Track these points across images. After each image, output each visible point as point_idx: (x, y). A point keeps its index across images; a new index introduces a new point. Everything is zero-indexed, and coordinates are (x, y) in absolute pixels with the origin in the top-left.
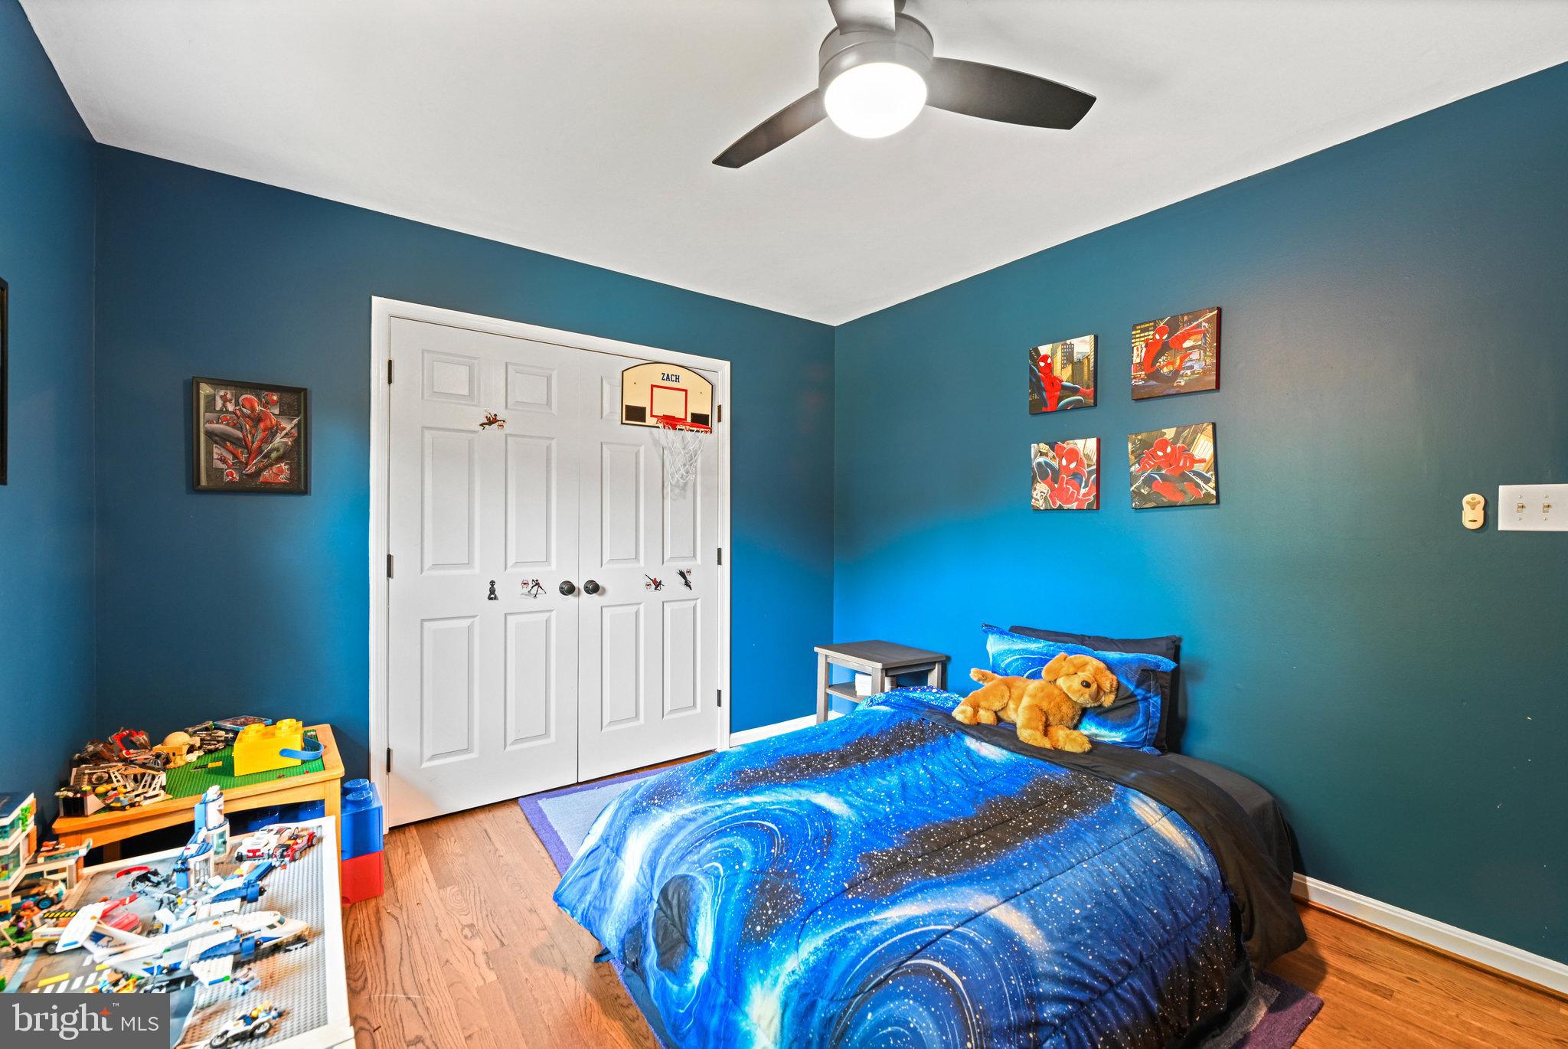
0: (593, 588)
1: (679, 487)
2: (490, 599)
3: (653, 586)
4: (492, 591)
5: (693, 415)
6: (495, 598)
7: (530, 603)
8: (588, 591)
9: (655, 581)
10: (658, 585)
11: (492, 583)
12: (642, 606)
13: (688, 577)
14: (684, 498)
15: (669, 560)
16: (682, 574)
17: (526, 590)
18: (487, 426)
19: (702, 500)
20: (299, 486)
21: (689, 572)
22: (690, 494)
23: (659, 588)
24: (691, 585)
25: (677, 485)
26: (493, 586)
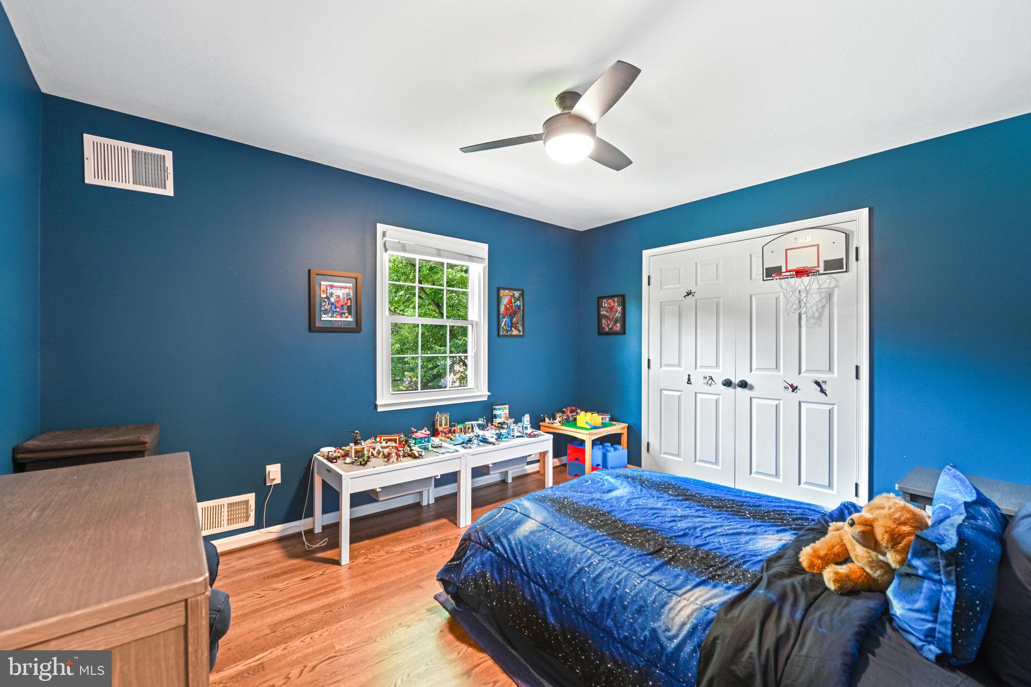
0: (744, 385)
1: (814, 318)
2: (688, 383)
3: (791, 389)
4: (689, 380)
5: (826, 262)
6: (691, 384)
7: (707, 389)
8: (740, 386)
9: (792, 386)
10: (794, 389)
11: (689, 375)
12: (782, 402)
13: (824, 386)
14: (820, 326)
15: (804, 372)
16: (817, 383)
17: (706, 381)
18: (687, 297)
19: (838, 327)
20: (623, 331)
21: (825, 382)
22: (825, 323)
23: (795, 391)
24: (827, 392)
25: (813, 317)
26: (689, 377)
